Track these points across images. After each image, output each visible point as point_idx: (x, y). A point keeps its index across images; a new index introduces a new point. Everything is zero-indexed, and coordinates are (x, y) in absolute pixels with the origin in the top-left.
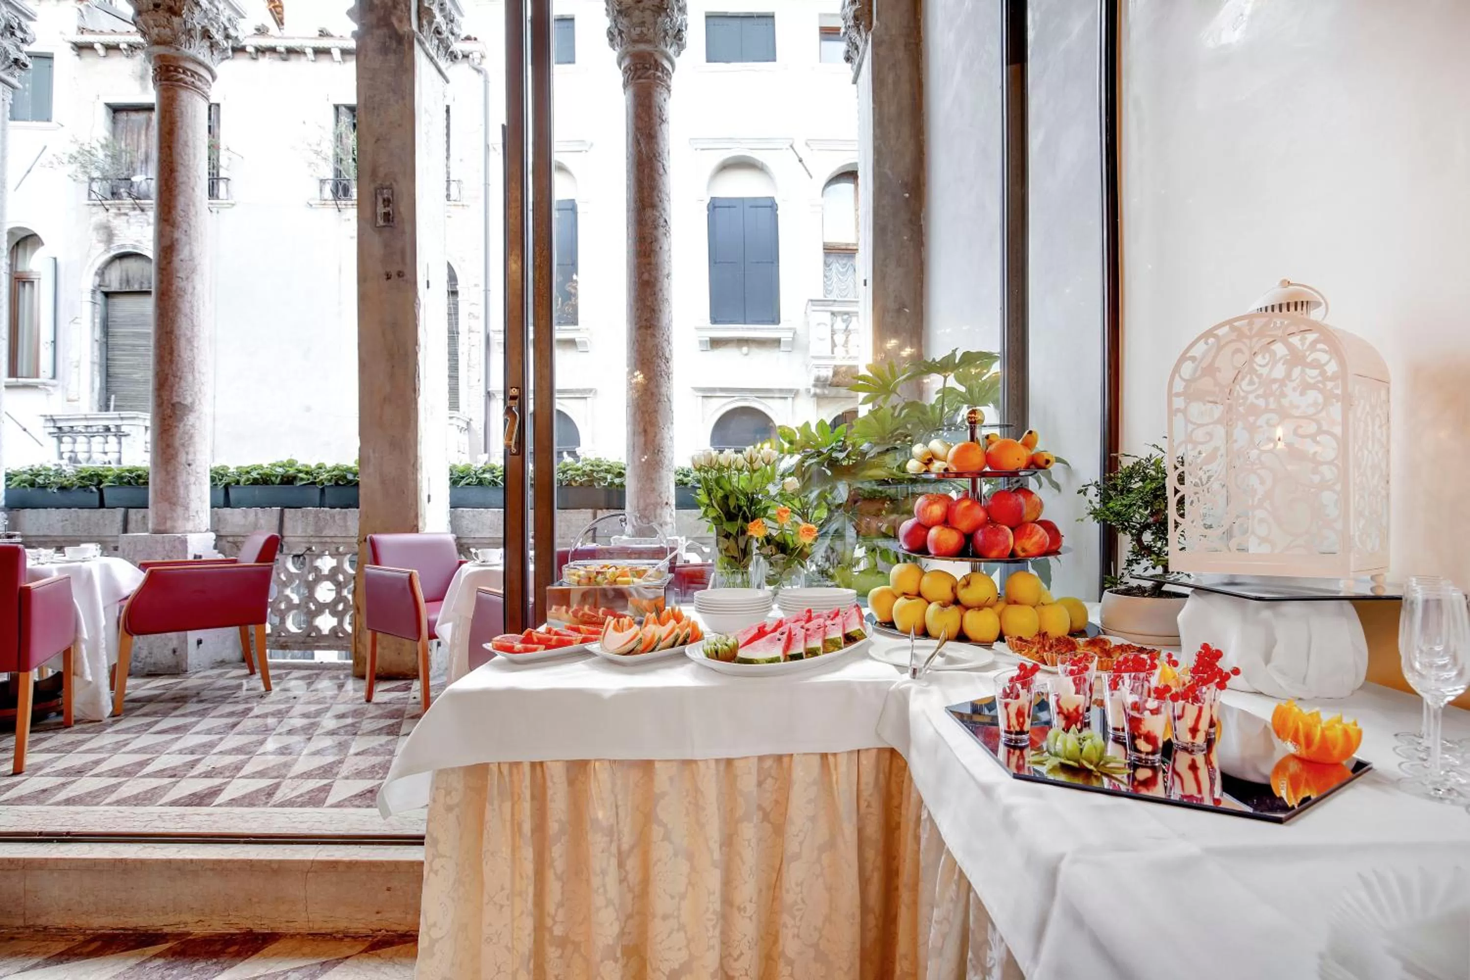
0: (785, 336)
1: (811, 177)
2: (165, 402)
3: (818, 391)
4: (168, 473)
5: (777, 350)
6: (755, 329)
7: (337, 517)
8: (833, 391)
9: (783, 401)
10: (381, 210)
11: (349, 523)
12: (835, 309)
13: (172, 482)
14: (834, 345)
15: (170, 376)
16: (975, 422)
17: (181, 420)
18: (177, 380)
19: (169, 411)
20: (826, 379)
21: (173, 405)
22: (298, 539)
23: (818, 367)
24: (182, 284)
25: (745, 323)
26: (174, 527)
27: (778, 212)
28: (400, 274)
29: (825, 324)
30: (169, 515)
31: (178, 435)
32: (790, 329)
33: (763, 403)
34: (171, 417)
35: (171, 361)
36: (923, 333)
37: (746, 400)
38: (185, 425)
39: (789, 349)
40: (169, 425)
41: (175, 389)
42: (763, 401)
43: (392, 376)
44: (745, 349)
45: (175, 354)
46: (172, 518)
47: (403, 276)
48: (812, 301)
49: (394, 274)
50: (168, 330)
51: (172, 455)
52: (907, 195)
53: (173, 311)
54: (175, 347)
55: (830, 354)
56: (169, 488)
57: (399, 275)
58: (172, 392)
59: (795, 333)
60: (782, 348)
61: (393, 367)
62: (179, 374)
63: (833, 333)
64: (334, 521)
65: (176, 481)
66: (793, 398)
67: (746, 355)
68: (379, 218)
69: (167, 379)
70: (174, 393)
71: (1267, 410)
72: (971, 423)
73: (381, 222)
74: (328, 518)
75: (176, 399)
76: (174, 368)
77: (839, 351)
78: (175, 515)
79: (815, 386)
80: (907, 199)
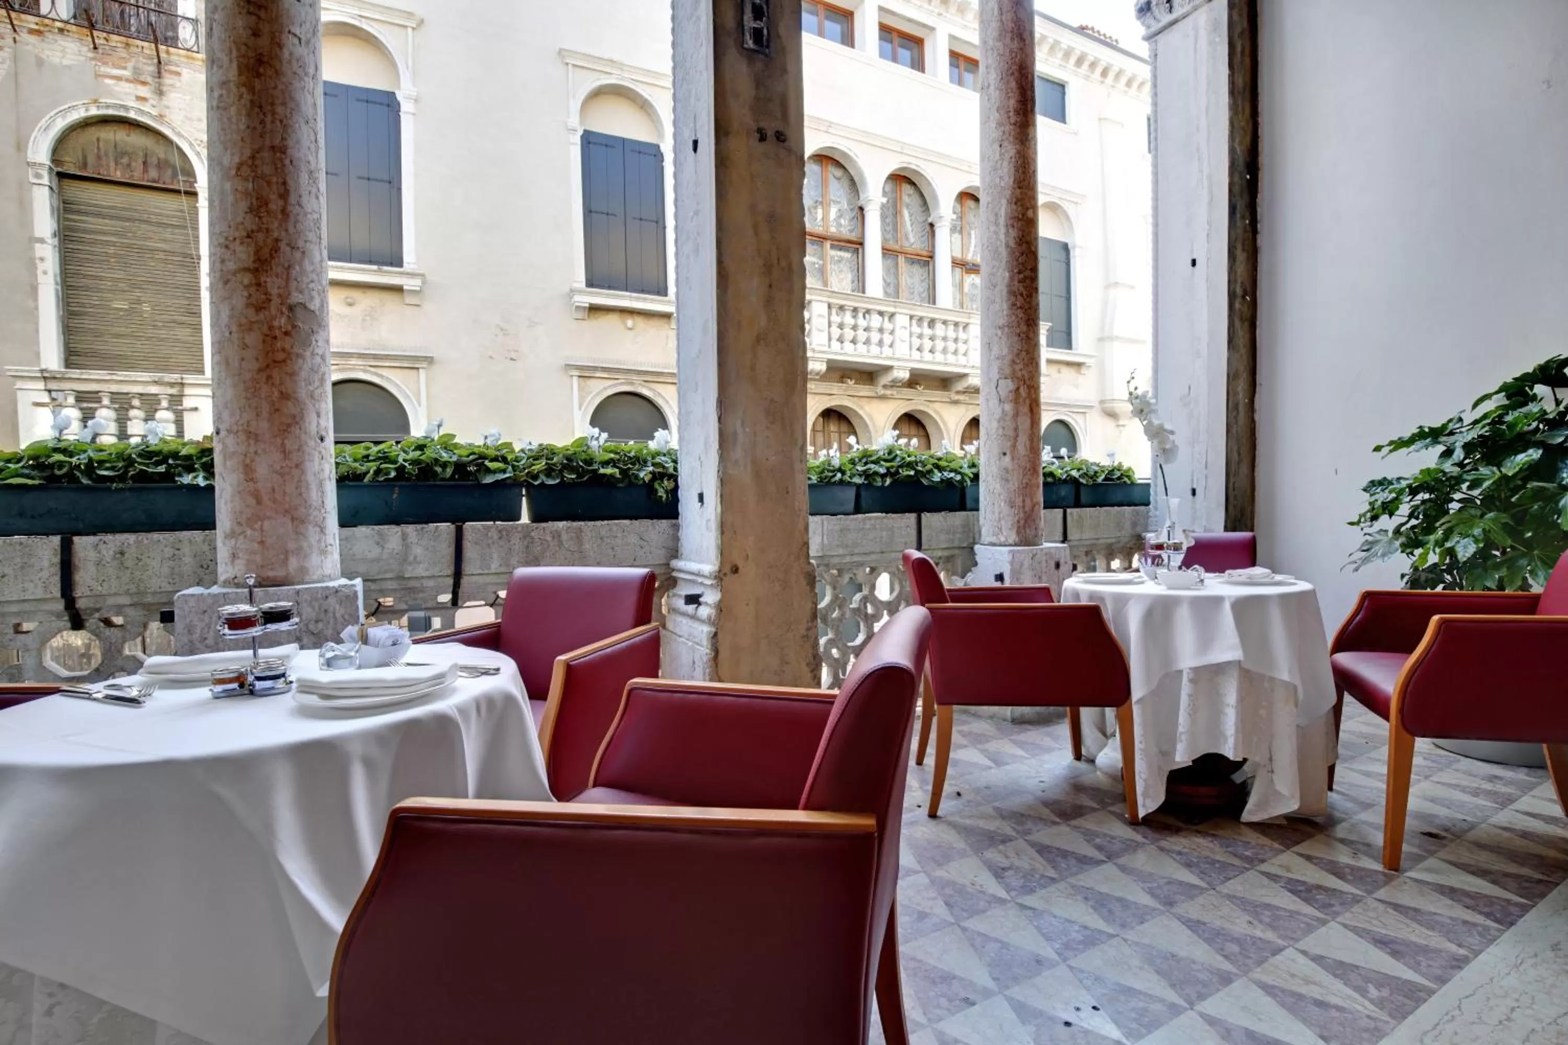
2: (276, 300)
4: (285, 453)
7: (564, 537)
10: (749, 22)
11: (587, 546)
13: (295, 472)
15: (283, 245)
17: (307, 343)
18: (298, 255)
19: (283, 320)
21: (291, 308)
22: (489, 579)
24: (301, 51)
26: (303, 570)
28: (780, 137)
30: (291, 546)
31: (303, 374)
33: (651, 389)
34: (286, 333)
35: (285, 213)
37: (632, 384)
38: (313, 354)
40: (283, 350)
41: (294, 273)
42: (652, 386)
43: (769, 302)
45: (292, 199)
46: (299, 551)
47: (784, 141)
49: (770, 133)
50: (277, 142)
51: (294, 417)
52: (1248, 177)
53: (284, 104)
54: (291, 183)
56: (290, 488)
57: (778, 139)
58: (288, 279)
61: (770, 286)
62: (301, 243)
64: (560, 543)
65: (303, 472)
67: (631, 329)
68: (747, 36)
69: (275, 250)
70: (293, 284)
73: (750, 44)
74: (549, 539)
75: (296, 298)
76: (291, 230)
78: (305, 544)
80: (1248, 181)
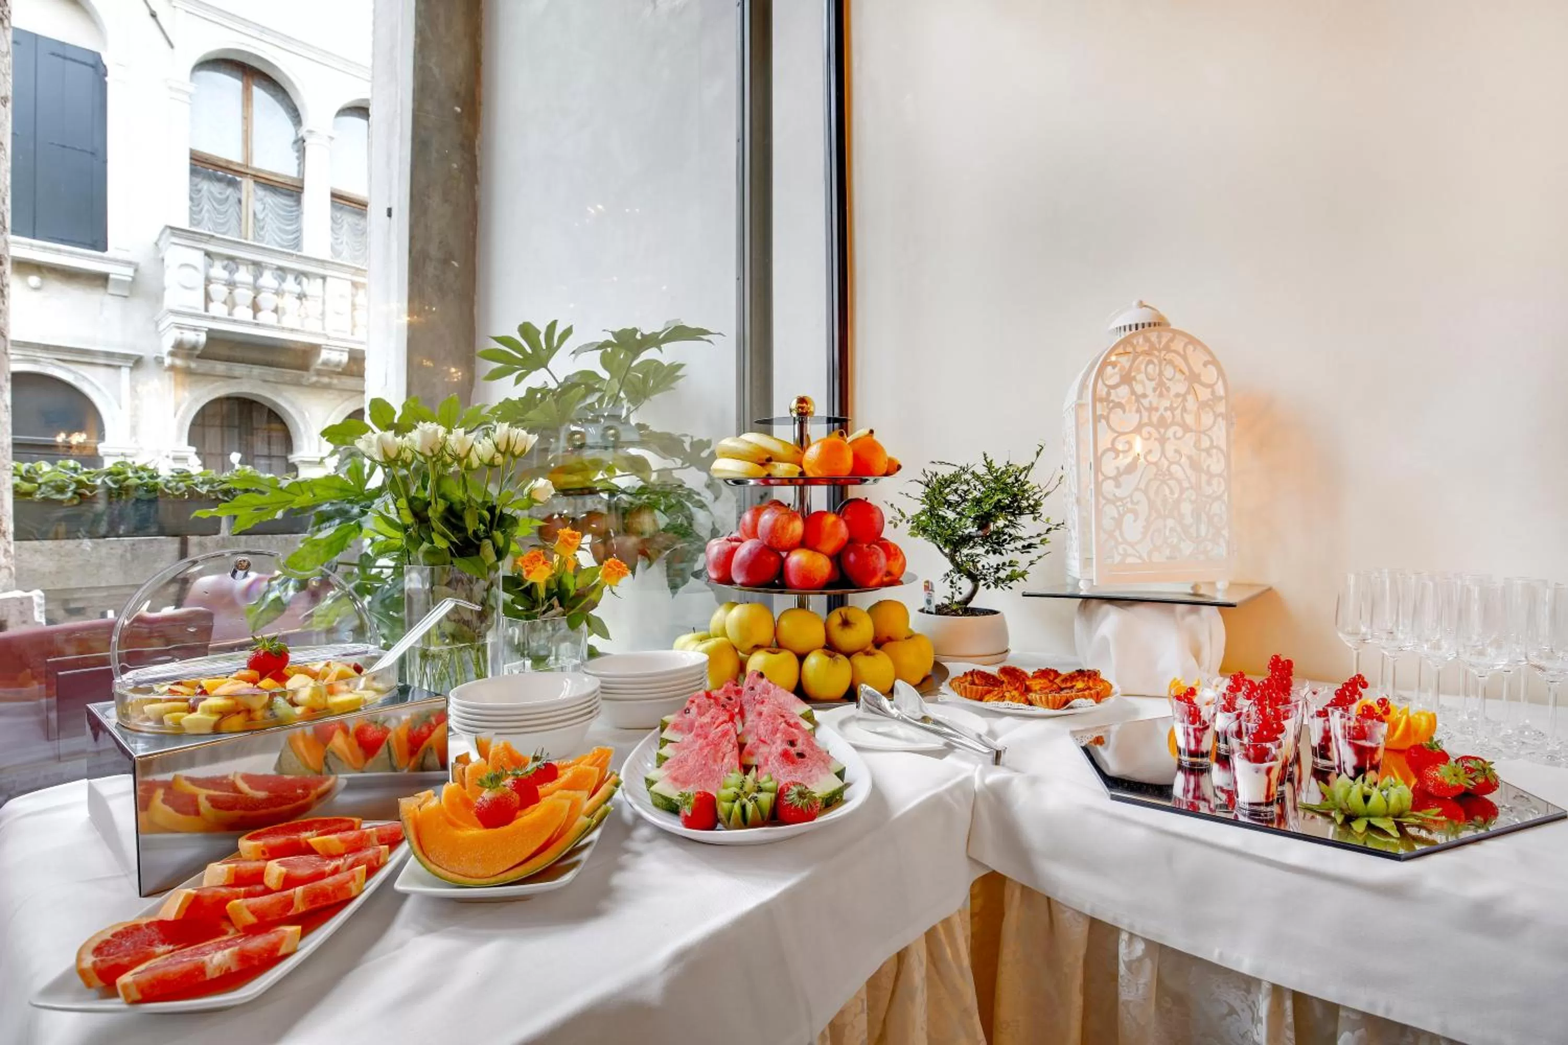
0: (118, 272)
1: (172, 46)
3: (179, 362)
5: (101, 290)
6: (59, 251)
8: (206, 366)
9: (111, 371)
12: (211, 248)
14: (208, 298)
16: (806, 414)
20: (194, 347)
23: (180, 327)
25: (34, 237)
27: (107, 79)
29: (195, 268)
32: (129, 263)
33: (69, 371)
36: (476, 298)
37: (35, 362)
39: (126, 294)
42: (72, 367)
44: (34, 280)
48: (172, 228)
52: (458, 109)
55: (202, 312)
59: (136, 271)
60: (111, 290)
63: (208, 281)
66: (131, 369)
67: (36, 289)
71: (1173, 423)
72: (799, 414)
77: (217, 309)
79: (172, 354)
80: (457, 115)
